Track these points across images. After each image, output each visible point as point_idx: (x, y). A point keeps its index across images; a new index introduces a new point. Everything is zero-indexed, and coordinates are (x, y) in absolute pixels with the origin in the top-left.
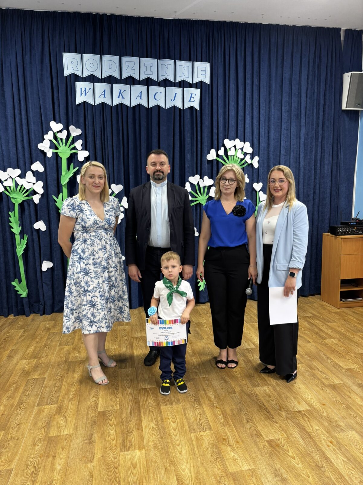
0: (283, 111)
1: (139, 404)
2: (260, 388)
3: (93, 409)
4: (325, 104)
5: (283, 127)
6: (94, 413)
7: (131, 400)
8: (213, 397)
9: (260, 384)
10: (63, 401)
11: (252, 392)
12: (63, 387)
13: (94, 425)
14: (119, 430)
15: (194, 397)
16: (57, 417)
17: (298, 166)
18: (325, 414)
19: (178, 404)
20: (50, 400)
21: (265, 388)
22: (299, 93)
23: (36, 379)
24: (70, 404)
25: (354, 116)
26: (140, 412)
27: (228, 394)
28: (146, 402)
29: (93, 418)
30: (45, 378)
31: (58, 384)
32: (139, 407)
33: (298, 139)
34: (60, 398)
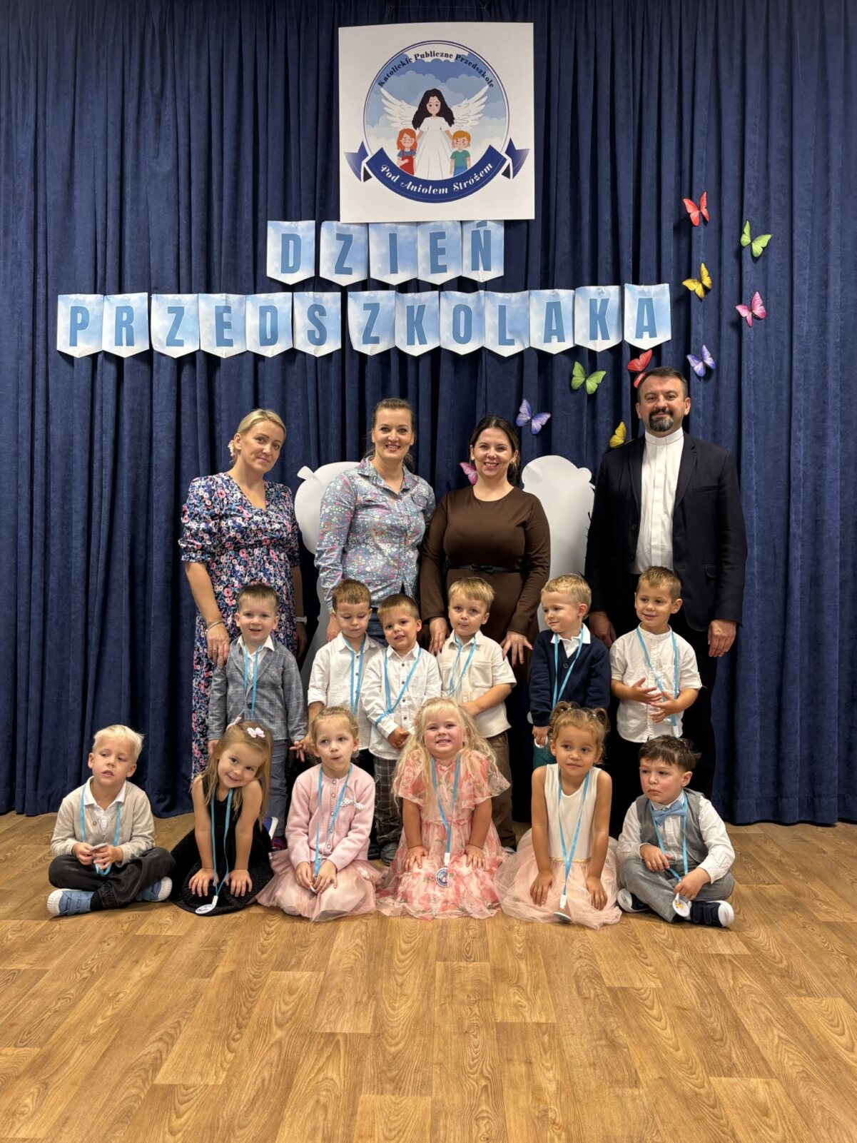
1: (292, 1080)
2: (733, 1080)
3: (140, 1076)
6: (137, 1087)
7: (272, 1064)
8: (552, 1088)
9: (740, 1067)
10: (63, 1040)
11: (702, 1091)
12: (82, 1003)
13: (120, 1124)
15: (487, 1078)
19: (421, 1095)
20: (29, 1033)
21: (756, 1082)
23: (19, 970)
24: (78, 1053)
26: (283, 1104)
27: (612, 1086)
28: (316, 1074)
29: (127, 1101)
31: (72, 991)
32: (289, 1088)
34: (59, 1031)
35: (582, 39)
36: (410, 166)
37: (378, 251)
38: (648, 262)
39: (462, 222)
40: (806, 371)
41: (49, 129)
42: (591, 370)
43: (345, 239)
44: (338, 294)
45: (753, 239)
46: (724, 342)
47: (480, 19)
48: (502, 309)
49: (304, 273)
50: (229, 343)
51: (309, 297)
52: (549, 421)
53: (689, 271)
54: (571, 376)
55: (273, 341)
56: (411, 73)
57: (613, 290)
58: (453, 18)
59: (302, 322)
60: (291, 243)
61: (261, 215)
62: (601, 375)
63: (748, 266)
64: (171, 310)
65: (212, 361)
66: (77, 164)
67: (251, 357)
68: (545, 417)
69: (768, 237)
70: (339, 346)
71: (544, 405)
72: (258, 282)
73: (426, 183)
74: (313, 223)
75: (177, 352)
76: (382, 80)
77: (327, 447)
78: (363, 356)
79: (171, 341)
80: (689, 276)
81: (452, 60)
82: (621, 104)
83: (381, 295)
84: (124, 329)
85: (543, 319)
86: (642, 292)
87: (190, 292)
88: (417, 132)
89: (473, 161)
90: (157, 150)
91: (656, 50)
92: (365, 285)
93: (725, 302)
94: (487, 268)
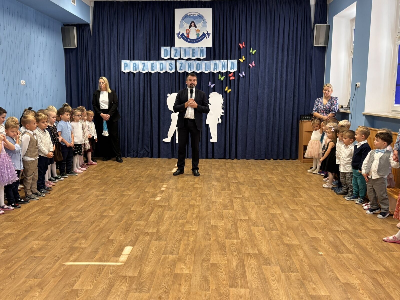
0: (275, 47)
25: (323, 50)
35: (221, 12)
36: (188, 36)
37: (182, 53)
38: (233, 55)
39: (198, 47)
40: (262, 76)
41: (120, 29)
42: (222, 76)
43: (176, 50)
44: (175, 61)
45: (253, 51)
46: (247, 71)
47: (202, 8)
48: (206, 64)
49: (168, 57)
50: (154, 70)
51: (169, 62)
52: (215, 85)
53: (240, 57)
54: (219, 77)
55: (162, 70)
56: (188, 18)
57: (226, 61)
58: (196, 8)
59: (168, 66)
60: (166, 51)
61: (160, 45)
62: (224, 77)
63: (251, 57)
64: (143, 64)
65: (151, 74)
66: (125, 35)
67: (158, 73)
68: (214, 85)
69: (256, 50)
70: (175, 71)
71: (213, 82)
72: (159, 58)
73: (191, 40)
74: (170, 47)
75: (144, 72)
76: (183, 19)
77: (173, 90)
78: (179, 73)
79: (143, 70)
80: (240, 58)
81: (196, 16)
82: (228, 25)
83: (183, 61)
84: (135, 68)
85: (213, 66)
86: (232, 61)
87: (146, 60)
88: (190, 29)
89: (200, 35)
90: (140, 33)
91: (235, 14)
92: (180, 59)
93: (247, 63)
94: (203, 56)
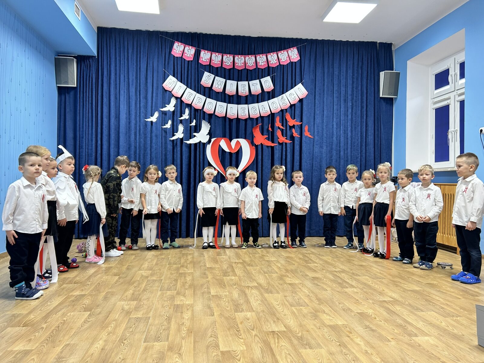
0: (334, 97)
4: (367, 93)
5: (334, 108)
14: (221, 272)
16: (182, 268)
17: (346, 136)
18: (351, 272)
22: (346, 85)
25: (390, 102)
30: (169, 258)
33: (346, 117)
